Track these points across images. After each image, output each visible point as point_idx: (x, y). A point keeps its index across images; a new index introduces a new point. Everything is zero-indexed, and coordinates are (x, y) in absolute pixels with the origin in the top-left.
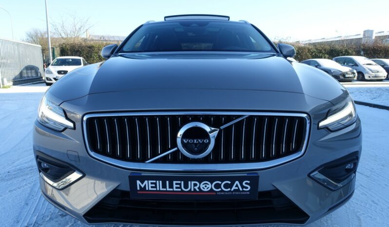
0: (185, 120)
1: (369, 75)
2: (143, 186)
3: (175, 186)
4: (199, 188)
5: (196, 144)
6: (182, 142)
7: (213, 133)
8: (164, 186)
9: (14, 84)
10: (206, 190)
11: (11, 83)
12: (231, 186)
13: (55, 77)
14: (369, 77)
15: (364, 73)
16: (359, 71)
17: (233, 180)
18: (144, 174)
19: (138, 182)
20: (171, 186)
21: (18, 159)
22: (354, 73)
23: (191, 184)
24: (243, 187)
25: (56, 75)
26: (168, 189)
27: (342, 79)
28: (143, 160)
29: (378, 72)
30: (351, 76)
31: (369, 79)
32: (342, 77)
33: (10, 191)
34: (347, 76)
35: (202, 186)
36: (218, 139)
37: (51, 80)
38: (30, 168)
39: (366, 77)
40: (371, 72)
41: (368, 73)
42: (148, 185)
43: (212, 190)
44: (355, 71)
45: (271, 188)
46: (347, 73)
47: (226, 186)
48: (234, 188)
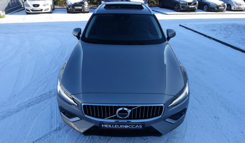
0: (120, 107)
1: (234, 7)
2: (104, 126)
3: (115, 126)
4: (124, 127)
5: (123, 115)
6: (118, 114)
7: (129, 111)
8: (112, 126)
9: (6, 14)
10: (126, 127)
11: (4, 13)
12: (135, 126)
13: (32, 9)
14: (234, 8)
15: (231, 6)
16: (228, 3)
17: (136, 125)
18: (104, 123)
19: (102, 125)
20: (114, 126)
21: (38, 89)
22: (224, 6)
23: (121, 126)
24: (139, 127)
25: (32, 7)
26: (113, 127)
27: (217, 10)
28: (104, 118)
29: (241, 4)
30: (222, 8)
31: (234, 9)
32: (216, 9)
33: (42, 110)
34: (220, 8)
35: (125, 126)
36: (131, 113)
37: (29, 11)
38: (46, 95)
39: (233, 8)
40: (236, 5)
41: (234, 6)
42: (106, 126)
43: (128, 127)
44: (226, 5)
45: (149, 126)
46: (220, 6)
47: (133, 126)
48: (136, 127)
